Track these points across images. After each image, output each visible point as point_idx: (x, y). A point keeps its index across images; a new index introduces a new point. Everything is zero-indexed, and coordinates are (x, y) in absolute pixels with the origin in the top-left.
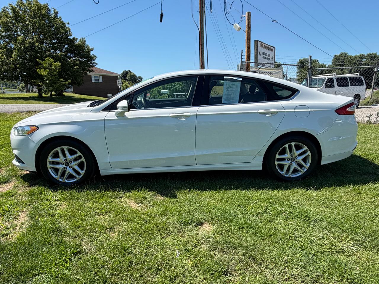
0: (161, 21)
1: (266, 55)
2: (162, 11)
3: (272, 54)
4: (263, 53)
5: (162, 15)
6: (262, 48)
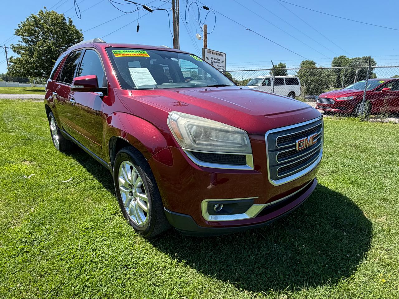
0: (138, 31)
1: (215, 59)
2: (138, 23)
3: (222, 59)
4: (212, 58)
5: (138, 27)
6: (210, 54)
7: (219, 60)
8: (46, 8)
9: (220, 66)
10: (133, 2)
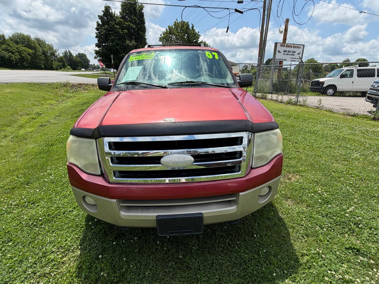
0: (227, 32)
1: (289, 52)
2: (228, 25)
3: (298, 51)
4: (285, 51)
5: (228, 28)
6: (283, 47)
7: (294, 52)
8: (178, 20)
9: (295, 58)
10: (226, 8)
